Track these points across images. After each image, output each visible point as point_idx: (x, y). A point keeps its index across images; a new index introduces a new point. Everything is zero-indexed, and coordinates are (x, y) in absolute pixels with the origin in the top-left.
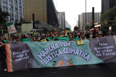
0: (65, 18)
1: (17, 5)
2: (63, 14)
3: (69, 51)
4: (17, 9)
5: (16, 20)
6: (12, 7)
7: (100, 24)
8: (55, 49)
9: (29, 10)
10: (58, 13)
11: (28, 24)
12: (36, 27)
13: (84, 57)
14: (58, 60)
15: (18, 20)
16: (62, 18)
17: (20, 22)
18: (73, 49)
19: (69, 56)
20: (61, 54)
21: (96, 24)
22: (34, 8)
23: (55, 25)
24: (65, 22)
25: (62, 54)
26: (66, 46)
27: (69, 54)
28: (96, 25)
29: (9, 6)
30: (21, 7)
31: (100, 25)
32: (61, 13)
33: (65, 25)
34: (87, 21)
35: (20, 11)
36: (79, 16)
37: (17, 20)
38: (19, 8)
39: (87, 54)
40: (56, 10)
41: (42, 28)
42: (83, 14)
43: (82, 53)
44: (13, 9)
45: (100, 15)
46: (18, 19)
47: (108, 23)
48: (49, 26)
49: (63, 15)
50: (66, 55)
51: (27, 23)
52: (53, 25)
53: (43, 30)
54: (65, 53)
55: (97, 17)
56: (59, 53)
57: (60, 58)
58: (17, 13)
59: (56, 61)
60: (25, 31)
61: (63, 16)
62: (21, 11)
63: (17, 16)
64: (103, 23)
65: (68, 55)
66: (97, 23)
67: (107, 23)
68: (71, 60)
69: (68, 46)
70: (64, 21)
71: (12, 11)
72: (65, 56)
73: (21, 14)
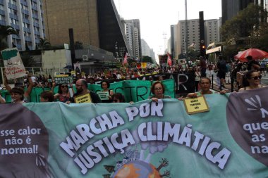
0: (139, 33)
1: (26, 6)
2: (136, 23)
3: (155, 133)
4: (26, 16)
5: (26, 41)
6: (16, 12)
7: (218, 46)
8: (110, 127)
9: (55, 18)
10: (123, 22)
11: (57, 51)
12: (77, 57)
13: (209, 156)
14: (120, 162)
15: (31, 43)
16: (132, 33)
17: (37, 48)
18: (172, 126)
19: (158, 151)
20: (129, 144)
21: (210, 45)
22: (66, 12)
23: (118, 50)
24: (140, 44)
25: (132, 142)
26: (147, 114)
27: (156, 146)
28: (210, 48)
29: (9, 11)
30: (36, 11)
31: (220, 47)
32: (130, 21)
33: (140, 50)
34: (191, 39)
35: (36, 22)
36: (172, 28)
37: (29, 43)
38: (31, 14)
39: (217, 145)
40: (119, 16)
41: (90, 60)
42: (181, 22)
43: (201, 141)
44: (17, 17)
45: (219, 24)
46: (31, 39)
47: (237, 42)
48: (105, 53)
49: (135, 26)
50: (145, 146)
51: (55, 49)
52: (112, 50)
53: (92, 63)
54: (144, 139)
55: (213, 30)
56: (125, 141)
57: (127, 158)
58: (28, 25)
59: (113, 167)
60: (51, 67)
61: (135, 29)
62: (37, 20)
63: (29, 33)
64: (226, 44)
65: (153, 149)
66: (212, 44)
67: (235, 43)
68: (164, 163)
69: (153, 114)
70: (138, 42)
71: (17, 20)
72: (142, 152)
73: (38, 28)
